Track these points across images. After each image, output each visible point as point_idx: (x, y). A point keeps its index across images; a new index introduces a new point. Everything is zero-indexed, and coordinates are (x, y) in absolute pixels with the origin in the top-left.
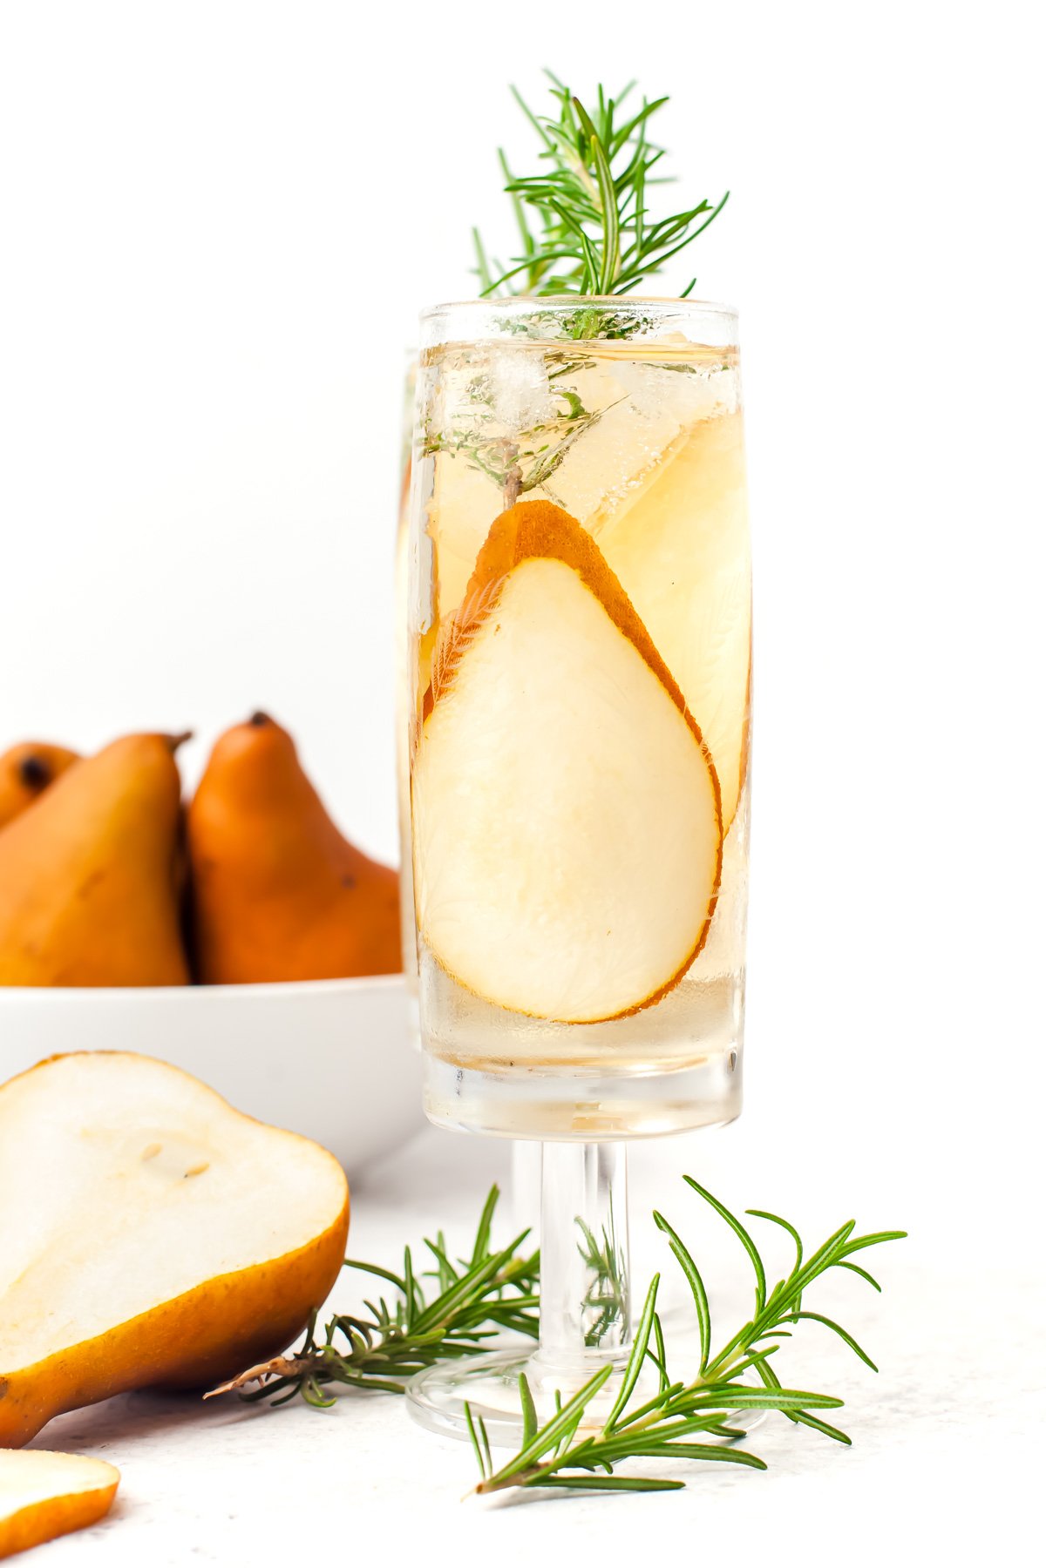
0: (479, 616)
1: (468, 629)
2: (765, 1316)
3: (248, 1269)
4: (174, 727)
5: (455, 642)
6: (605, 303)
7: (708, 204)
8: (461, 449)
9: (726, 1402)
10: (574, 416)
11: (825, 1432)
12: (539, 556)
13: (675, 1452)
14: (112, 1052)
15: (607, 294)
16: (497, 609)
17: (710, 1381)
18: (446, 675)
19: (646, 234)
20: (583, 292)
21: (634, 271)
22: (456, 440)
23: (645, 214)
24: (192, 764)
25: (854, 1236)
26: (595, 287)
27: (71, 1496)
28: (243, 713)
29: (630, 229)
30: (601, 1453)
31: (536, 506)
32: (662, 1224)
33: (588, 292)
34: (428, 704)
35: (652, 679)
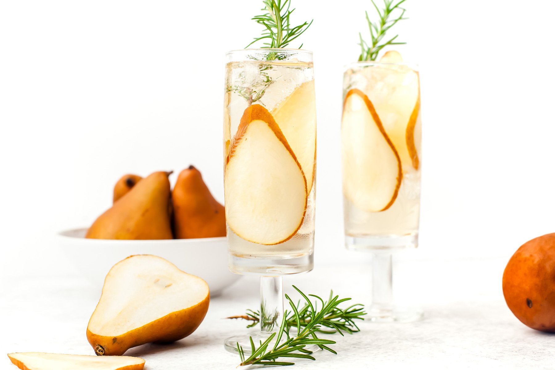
0: (241, 136)
1: (238, 139)
2: (314, 321)
3: (181, 310)
4: (168, 170)
5: (235, 143)
6: (277, 50)
7: (307, 23)
8: (237, 91)
9: (305, 343)
10: (268, 81)
11: (330, 351)
12: (257, 119)
13: (291, 356)
14: (147, 255)
15: (278, 48)
16: (246, 134)
17: (300, 338)
18: (232, 152)
19: (290, 31)
20: (272, 47)
21: (287, 41)
22: (235, 88)
23: (289, 26)
24: (173, 180)
25: (338, 300)
26: (274, 46)
27: (131, 366)
28: (187, 166)
29: (285, 30)
30: (272, 356)
31: (256, 106)
32: (287, 297)
33: (273, 47)
34: (228, 160)
35: (288, 152)
